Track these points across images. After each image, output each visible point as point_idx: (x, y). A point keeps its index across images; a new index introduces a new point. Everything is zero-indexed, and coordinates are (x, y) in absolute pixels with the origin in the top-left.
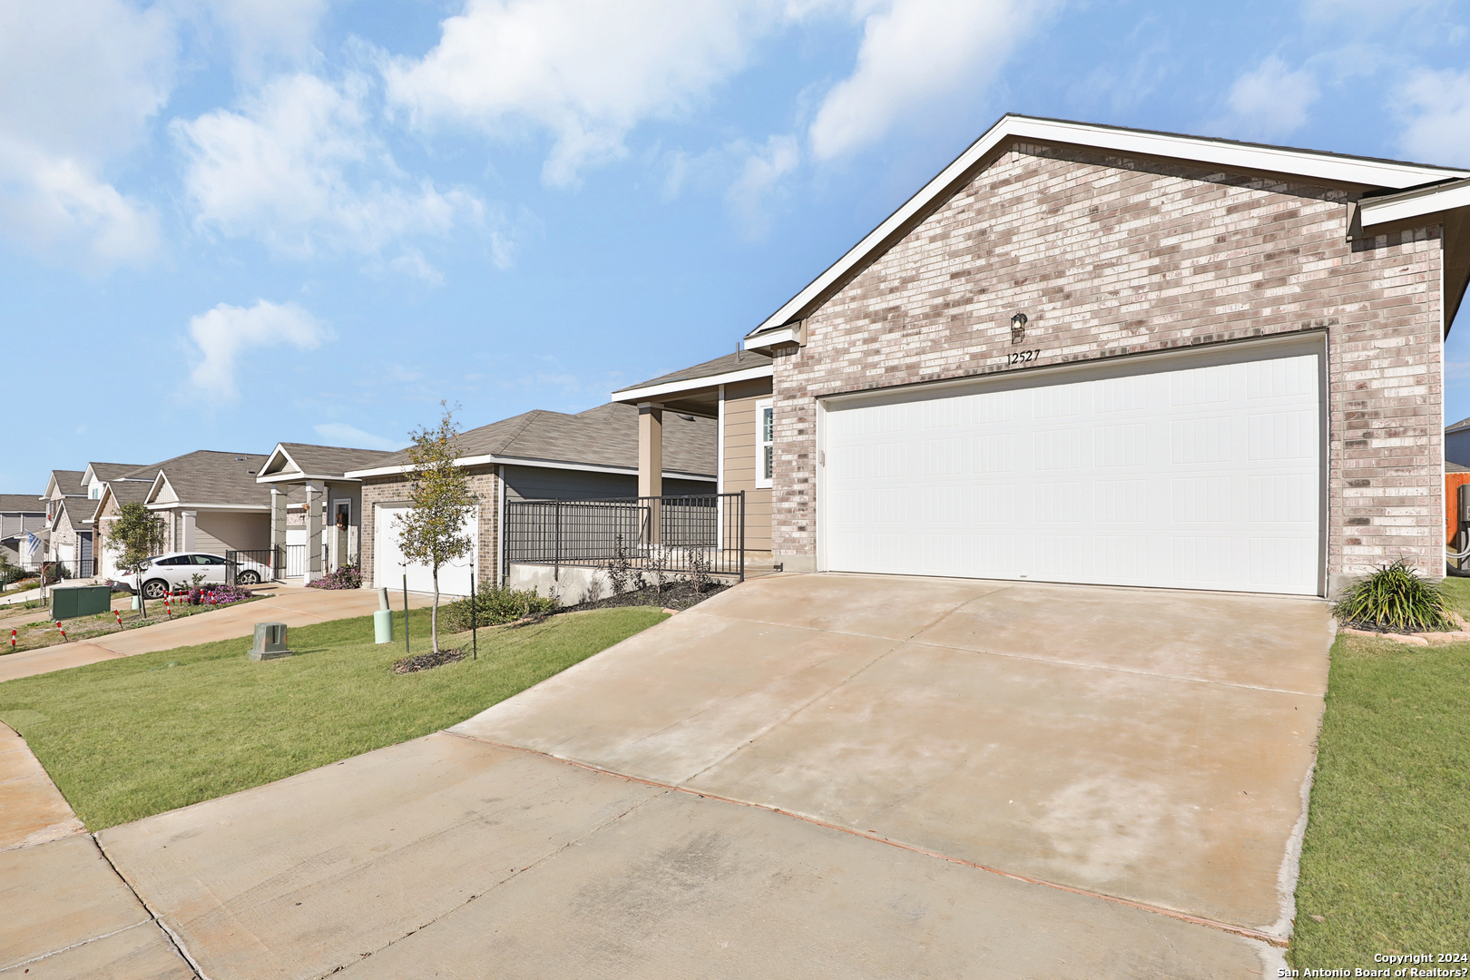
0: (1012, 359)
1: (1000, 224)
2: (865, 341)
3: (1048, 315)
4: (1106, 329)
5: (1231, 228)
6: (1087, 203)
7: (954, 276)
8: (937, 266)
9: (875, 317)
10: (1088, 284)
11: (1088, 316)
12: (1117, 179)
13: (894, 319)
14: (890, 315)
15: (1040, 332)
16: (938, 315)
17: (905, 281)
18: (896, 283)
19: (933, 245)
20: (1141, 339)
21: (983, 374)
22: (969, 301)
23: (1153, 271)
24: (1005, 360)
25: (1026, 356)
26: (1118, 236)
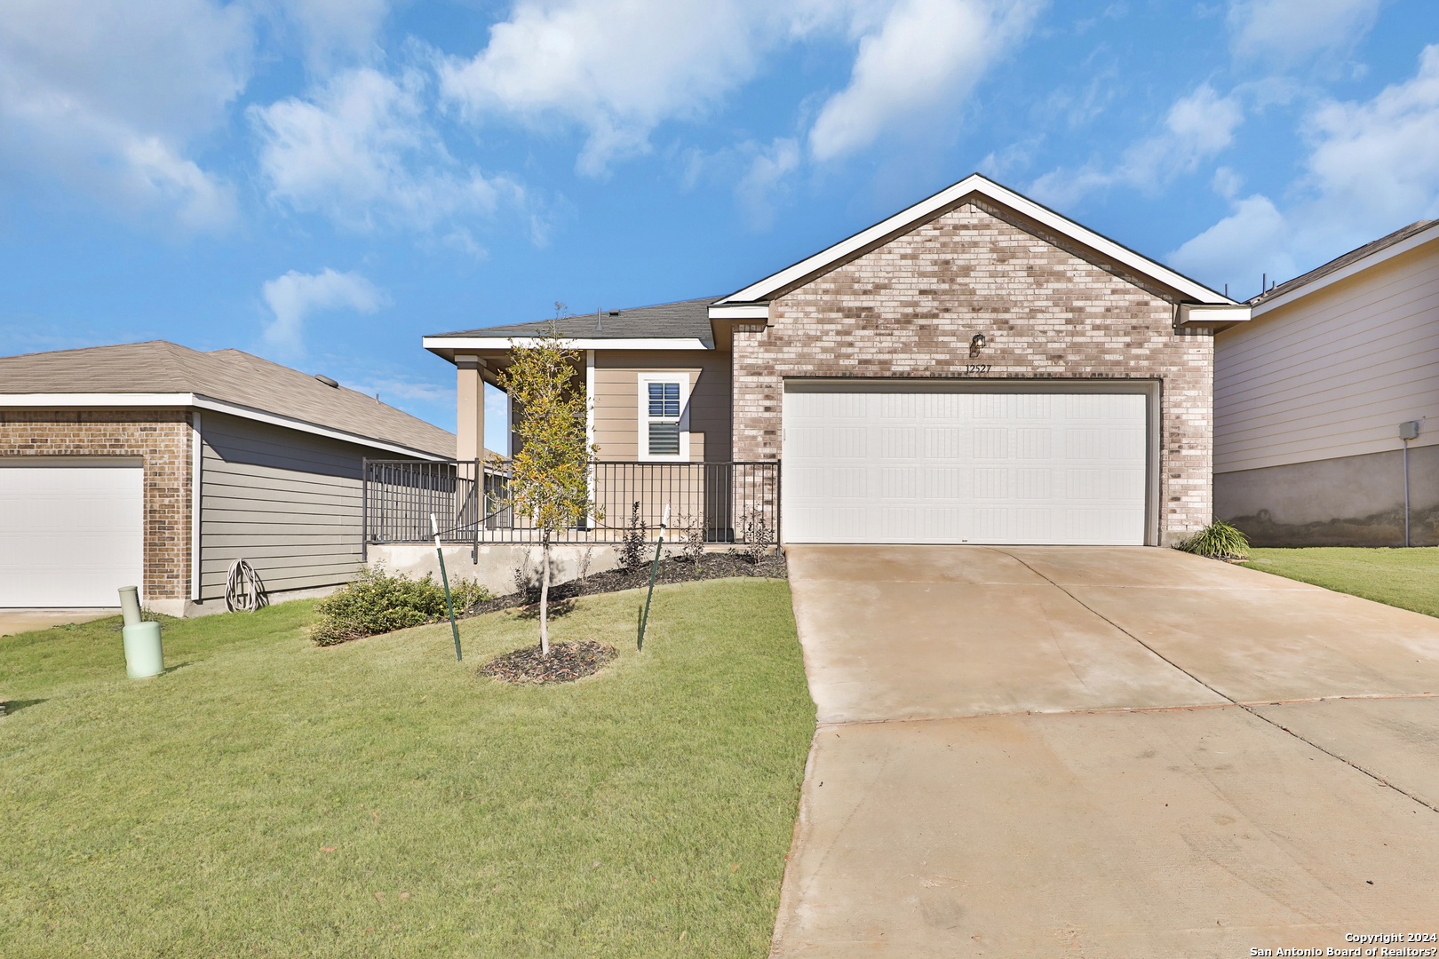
0: (970, 369)
1: (961, 259)
2: (838, 333)
3: (997, 339)
4: (1037, 357)
5: (1114, 304)
6: (1025, 261)
7: (922, 292)
8: (907, 280)
9: (849, 313)
10: (1026, 322)
11: (1025, 346)
12: (1045, 249)
13: (868, 318)
14: (863, 314)
15: (991, 351)
16: (909, 322)
17: (878, 288)
18: (870, 287)
19: (904, 262)
20: (1059, 369)
21: (947, 378)
22: (935, 316)
23: (1068, 322)
24: (965, 369)
25: (981, 368)
26: (1046, 292)
